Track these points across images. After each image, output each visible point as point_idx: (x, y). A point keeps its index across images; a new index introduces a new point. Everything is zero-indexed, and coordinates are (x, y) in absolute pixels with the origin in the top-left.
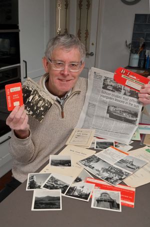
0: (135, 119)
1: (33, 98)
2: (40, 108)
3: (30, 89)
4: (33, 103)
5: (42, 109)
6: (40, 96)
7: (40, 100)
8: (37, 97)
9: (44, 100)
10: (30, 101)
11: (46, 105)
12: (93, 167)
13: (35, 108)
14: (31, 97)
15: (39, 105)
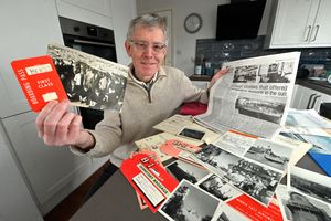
0: (278, 115)
1: (82, 79)
2: (106, 90)
3: (67, 63)
4: (86, 86)
5: (111, 91)
6: (94, 71)
7: (99, 78)
8: (90, 75)
9: (107, 75)
10: (78, 83)
11: (116, 82)
12: (216, 164)
13: (97, 94)
14: (78, 78)
15: (102, 87)
